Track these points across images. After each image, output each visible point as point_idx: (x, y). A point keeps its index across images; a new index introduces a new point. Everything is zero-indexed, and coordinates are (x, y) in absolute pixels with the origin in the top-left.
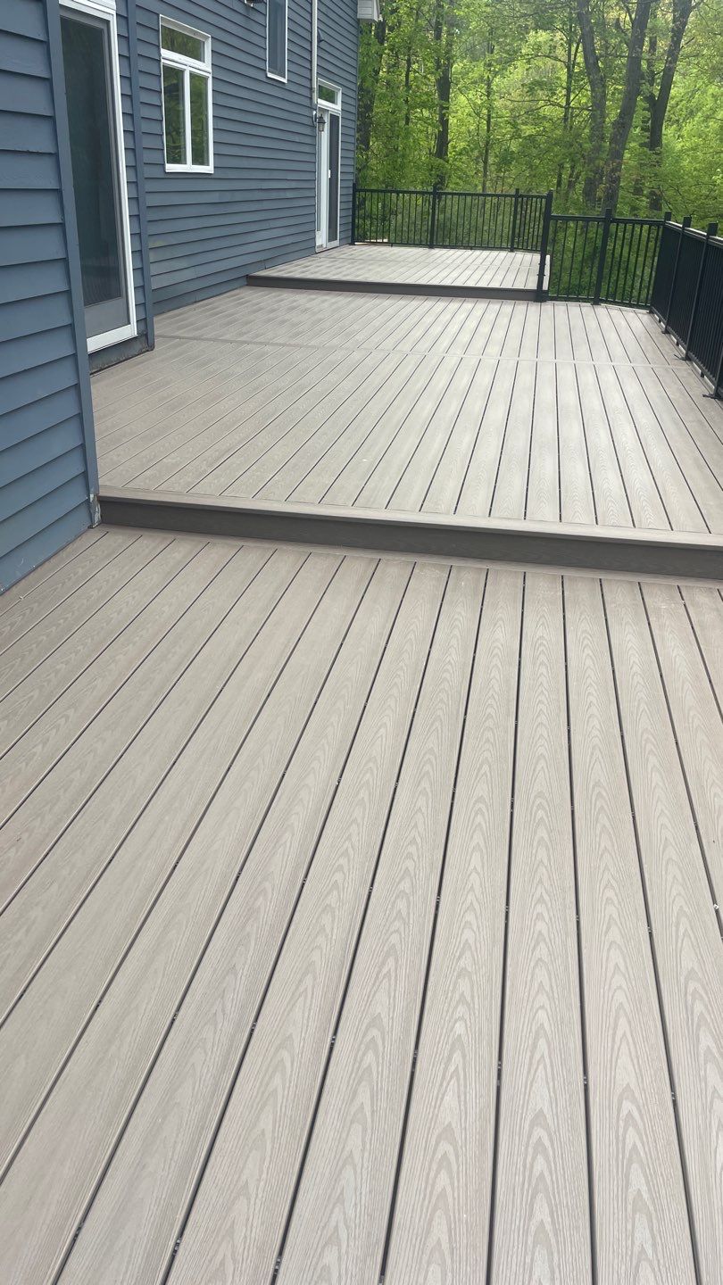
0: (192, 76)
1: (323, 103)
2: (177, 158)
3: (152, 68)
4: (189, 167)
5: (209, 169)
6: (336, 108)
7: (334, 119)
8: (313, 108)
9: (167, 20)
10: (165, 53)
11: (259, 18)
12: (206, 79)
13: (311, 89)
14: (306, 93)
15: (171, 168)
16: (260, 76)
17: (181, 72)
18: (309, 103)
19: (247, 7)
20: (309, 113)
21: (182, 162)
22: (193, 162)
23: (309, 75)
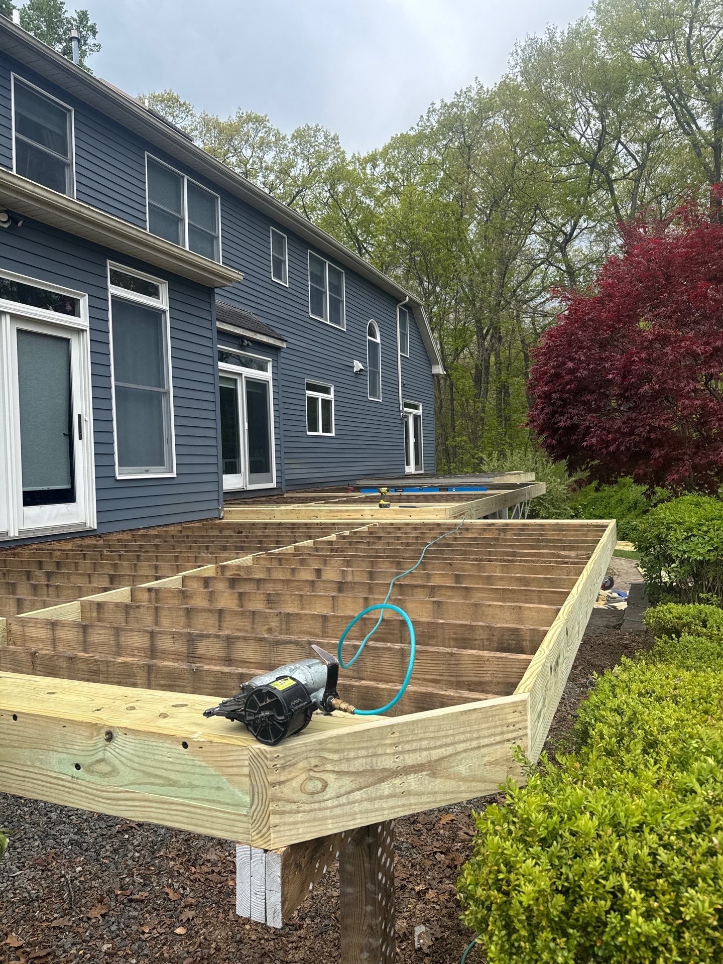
0: (323, 400)
1: (406, 409)
2: (316, 430)
3: (301, 397)
4: (320, 433)
5: (333, 435)
6: (419, 412)
7: (416, 418)
8: (400, 412)
9: (308, 380)
10: (307, 392)
11: (364, 378)
12: (331, 401)
13: (399, 404)
14: (397, 406)
15: (309, 433)
16: (364, 399)
17: (318, 399)
18: (398, 410)
19: (356, 373)
20: (398, 414)
21: (316, 431)
22: (323, 432)
23: (397, 398)
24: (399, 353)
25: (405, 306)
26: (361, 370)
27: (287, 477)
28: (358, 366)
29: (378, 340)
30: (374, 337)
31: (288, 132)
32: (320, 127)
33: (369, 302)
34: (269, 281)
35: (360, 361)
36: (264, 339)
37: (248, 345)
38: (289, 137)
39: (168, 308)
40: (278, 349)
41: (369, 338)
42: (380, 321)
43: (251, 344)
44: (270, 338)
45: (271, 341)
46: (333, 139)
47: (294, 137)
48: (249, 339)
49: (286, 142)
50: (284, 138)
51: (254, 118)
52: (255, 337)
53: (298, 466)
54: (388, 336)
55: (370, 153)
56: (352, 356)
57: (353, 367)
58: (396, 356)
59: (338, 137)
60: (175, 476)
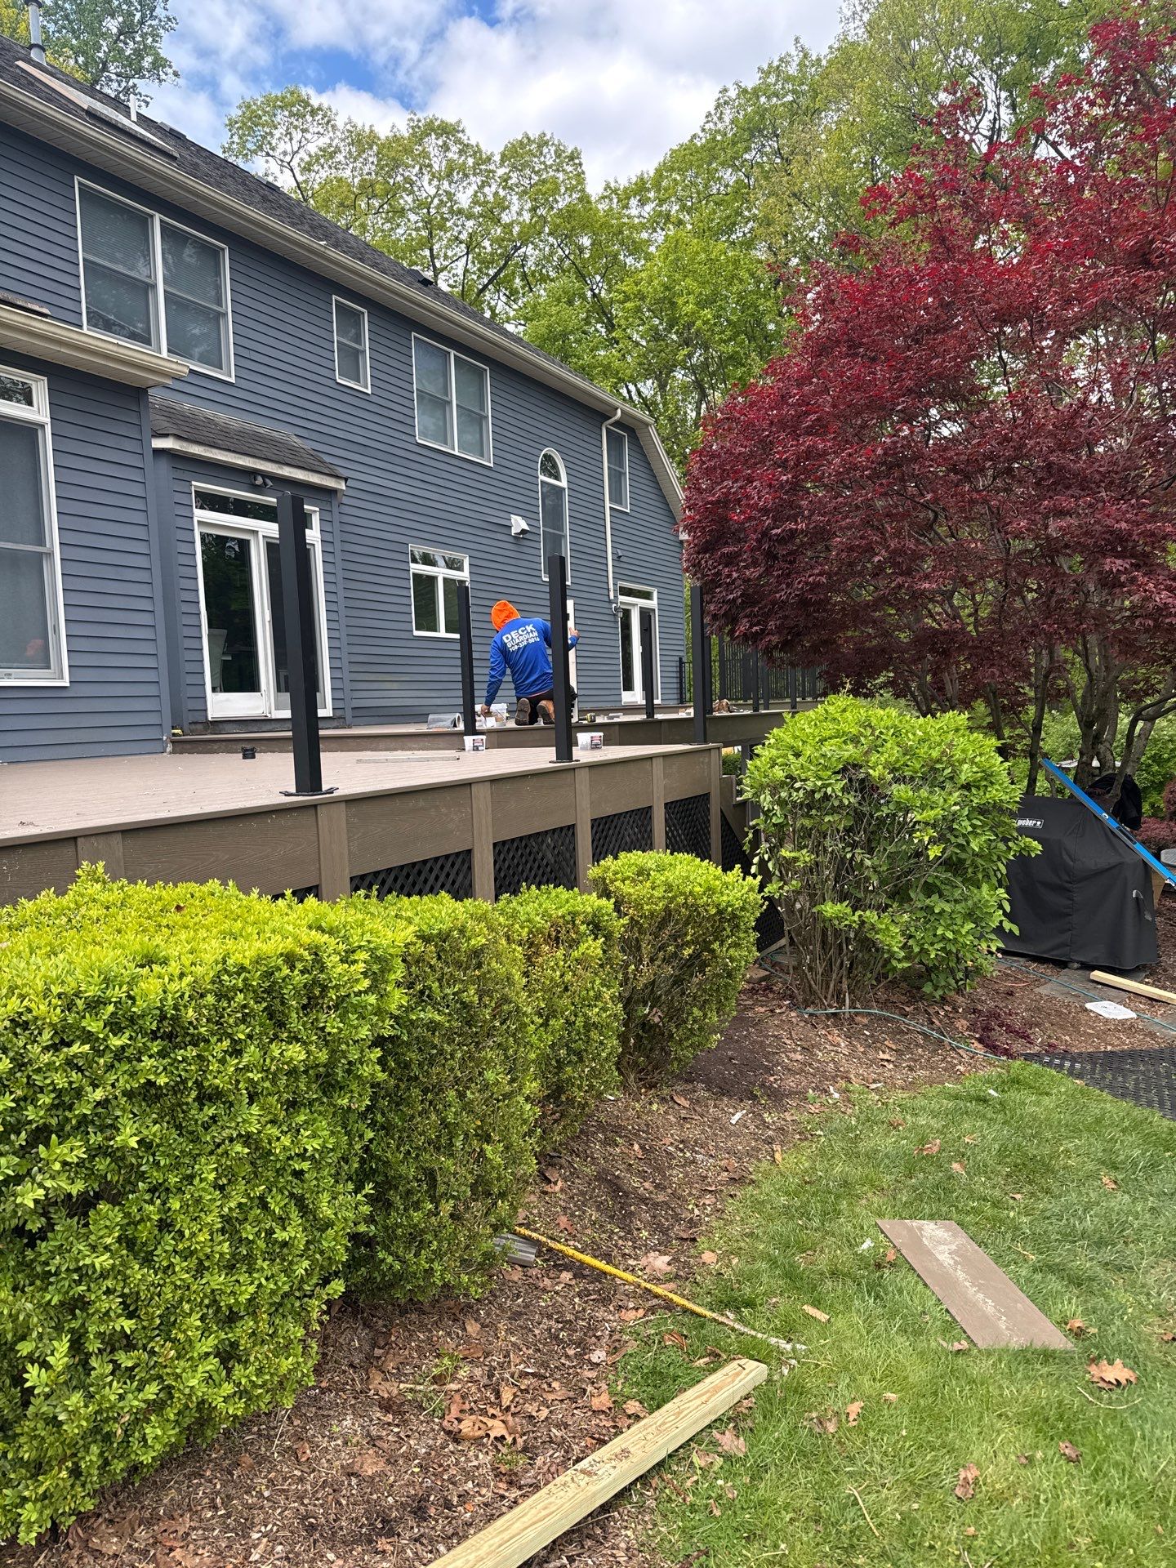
0: (445, 579)
1: (622, 598)
2: (434, 627)
3: (403, 575)
4: (442, 634)
6: (652, 603)
7: (645, 612)
8: (610, 602)
9: (414, 547)
10: (412, 566)
11: (533, 544)
12: (464, 582)
13: (608, 590)
14: (605, 592)
15: (417, 633)
16: (537, 580)
17: (435, 577)
18: (606, 599)
19: (516, 537)
20: (607, 605)
21: (435, 630)
22: (447, 631)
23: (605, 579)
24: (608, 504)
25: (617, 424)
26: (523, 532)
27: (356, 704)
28: (519, 524)
29: (564, 483)
30: (557, 478)
31: (493, 147)
32: (548, 137)
33: (543, 419)
34: (330, 383)
35: (523, 517)
36: (300, 475)
37: (265, 484)
38: (497, 158)
39: (48, 420)
40: (333, 492)
41: (542, 478)
42: (565, 451)
43: (270, 483)
44: (310, 474)
45: (315, 479)
46: (572, 158)
47: (504, 157)
48: (265, 475)
49: (492, 167)
50: (489, 159)
51: (439, 126)
52: (280, 472)
53: (395, 686)
54: (585, 477)
55: (634, 180)
56: (510, 509)
57: (510, 527)
58: (601, 509)
59: (579, 154)
60: (68, 684)
